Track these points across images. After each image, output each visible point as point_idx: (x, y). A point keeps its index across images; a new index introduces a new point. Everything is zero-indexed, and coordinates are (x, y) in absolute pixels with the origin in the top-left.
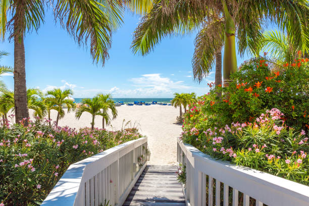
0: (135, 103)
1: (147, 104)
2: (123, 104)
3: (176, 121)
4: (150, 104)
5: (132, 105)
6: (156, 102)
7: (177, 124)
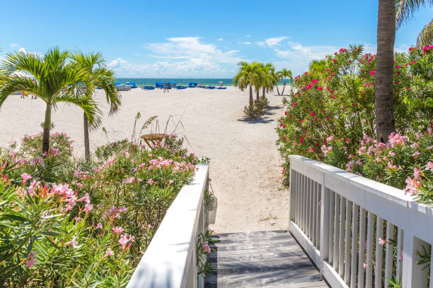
0: (158, 86)
1: (179, 88)
2: (134, 87)
3: (243, 115)
4: (184, 88)
5: (153, 88)
6: (196, 84)
7: (246, 120)
